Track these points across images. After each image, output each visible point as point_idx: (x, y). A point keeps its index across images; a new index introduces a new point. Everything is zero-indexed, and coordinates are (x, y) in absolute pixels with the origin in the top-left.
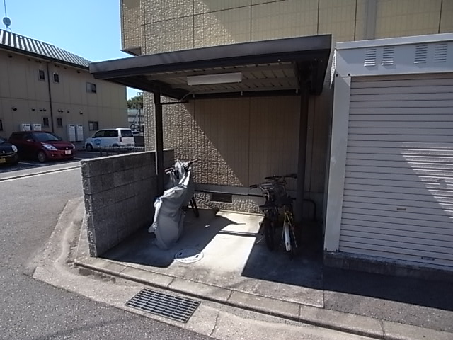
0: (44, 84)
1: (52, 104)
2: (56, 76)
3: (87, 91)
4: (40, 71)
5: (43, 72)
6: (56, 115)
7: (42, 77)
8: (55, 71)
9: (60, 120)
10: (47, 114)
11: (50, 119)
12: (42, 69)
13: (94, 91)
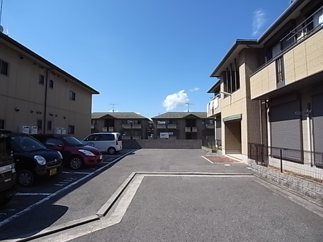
0: (43, 88)
1: (47, 107)
2: (52, 82)
3: (70, 99)
4: (41, 76)
5: (43, 77)
6: (48, 118)
7: (42, 82)
8: (51, 77)
9: (50, 123)
10: (41, 117)
11: (43, 122)
12: (43, 74)
13: (74, 99)
